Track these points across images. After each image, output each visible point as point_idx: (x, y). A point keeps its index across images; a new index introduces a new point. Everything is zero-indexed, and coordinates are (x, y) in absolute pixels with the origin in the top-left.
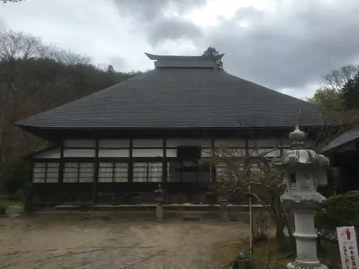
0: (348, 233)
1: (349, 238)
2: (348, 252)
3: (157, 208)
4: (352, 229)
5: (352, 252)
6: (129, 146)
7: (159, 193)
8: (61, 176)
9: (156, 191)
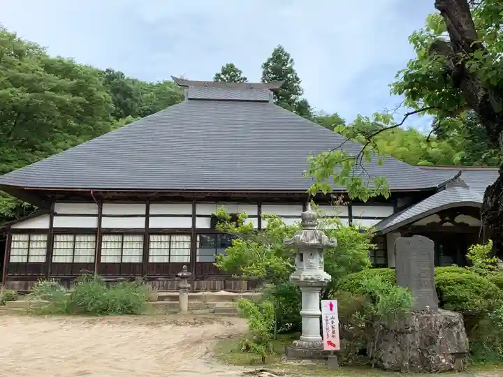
0: (331, 306)
1: (331, 309)
2: (330, 321)
3: (181, 298)
4: (335, 302)
5: (333, 322)
6: (144, 213)
7: (183, 277)
8: (49, 254)
9: (180, 274)
